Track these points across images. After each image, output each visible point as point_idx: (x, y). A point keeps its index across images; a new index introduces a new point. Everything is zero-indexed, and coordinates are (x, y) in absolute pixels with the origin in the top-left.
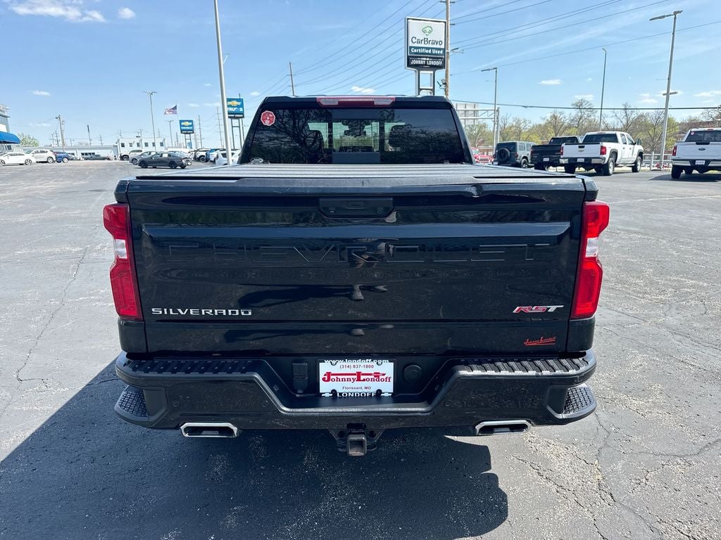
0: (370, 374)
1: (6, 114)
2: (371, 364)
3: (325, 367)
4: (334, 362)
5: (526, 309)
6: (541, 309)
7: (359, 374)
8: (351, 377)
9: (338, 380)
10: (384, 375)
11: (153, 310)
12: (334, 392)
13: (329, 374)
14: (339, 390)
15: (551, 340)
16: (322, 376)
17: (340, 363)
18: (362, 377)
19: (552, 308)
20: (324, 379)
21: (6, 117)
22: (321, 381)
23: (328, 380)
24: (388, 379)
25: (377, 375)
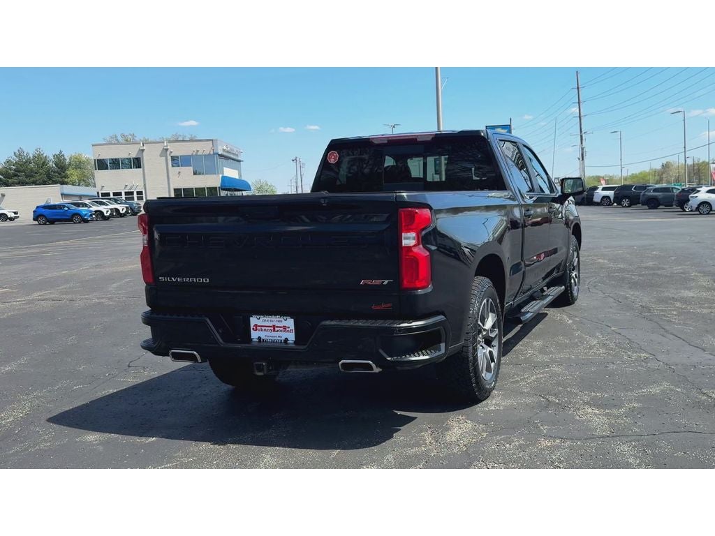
0: (281, 327)
1: (239, 158)
2: (280, 319)
3: (254, 321)
4: (258, 317)
5: (369, 282)
6: (378, 282)
7: (274, 326)
8: (270, 328)
9: (262, 330)
10: (289, 327)
11: (160, 278)
12: (259, 338)
13: (256, 325)
14: (263, 337)
15: (389, 305)
16: (252, 327)
17: (262, 318)
18: (276, 329)
19: (386, 282)
20: (253, 329)
21: (239, 161)
22: (252, 330)
23: (256, 330)
24: (291, 331)
25: (285, 328)
